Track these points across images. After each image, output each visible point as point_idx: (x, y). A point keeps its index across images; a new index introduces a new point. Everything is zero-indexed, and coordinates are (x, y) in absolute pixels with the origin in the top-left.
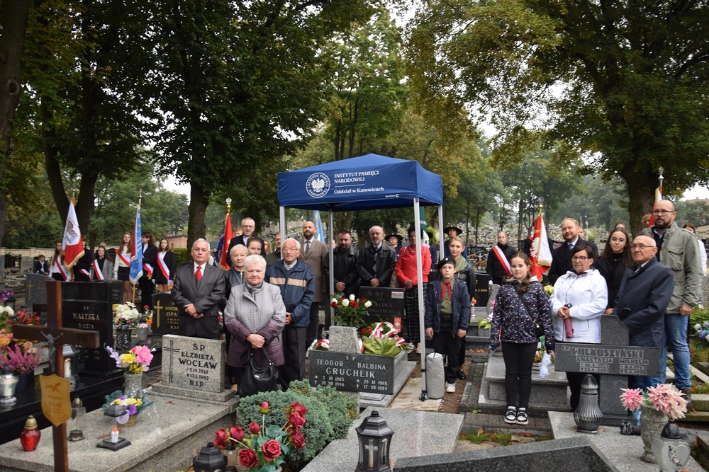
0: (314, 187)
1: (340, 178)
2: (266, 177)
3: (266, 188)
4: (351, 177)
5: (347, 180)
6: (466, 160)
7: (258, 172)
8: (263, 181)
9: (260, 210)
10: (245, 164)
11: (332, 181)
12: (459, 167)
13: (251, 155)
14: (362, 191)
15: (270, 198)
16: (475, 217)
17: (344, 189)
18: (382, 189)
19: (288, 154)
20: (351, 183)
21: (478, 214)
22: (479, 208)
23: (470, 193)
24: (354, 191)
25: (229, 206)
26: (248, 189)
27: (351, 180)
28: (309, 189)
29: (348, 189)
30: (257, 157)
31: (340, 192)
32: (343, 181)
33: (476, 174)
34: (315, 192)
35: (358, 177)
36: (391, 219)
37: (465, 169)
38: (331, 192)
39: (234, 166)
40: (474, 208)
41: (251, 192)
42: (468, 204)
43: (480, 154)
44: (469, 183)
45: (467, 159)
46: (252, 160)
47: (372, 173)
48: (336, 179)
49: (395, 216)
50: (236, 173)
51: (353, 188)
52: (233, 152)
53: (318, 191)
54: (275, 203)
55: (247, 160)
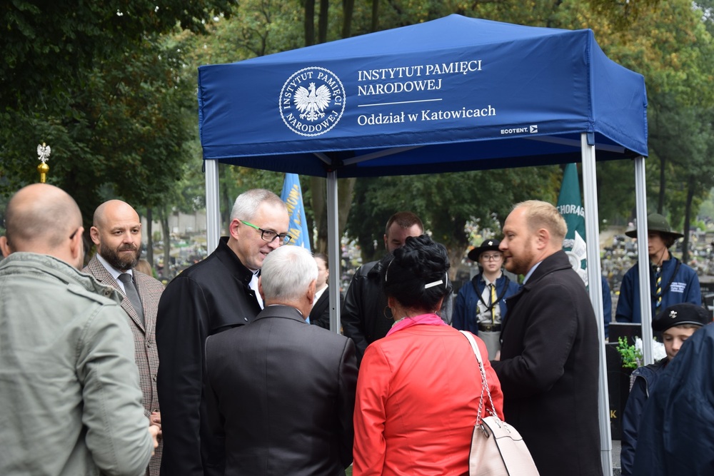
0: (301, 106)
1: (374, 83)
2: (117, 92)
3: (116, 121)
4: (405, 79)
5: (394, 89)
6: (661, 44)
7: (96, 78)
8: (108, 102)
9: (101, 181)
10: (64, 51)
11: (351, 91)
12: (640, 65)
13: (80, 28)
14: (435, 116)
15: (128, 148)
16: (680, 204)
17: (386, 111)
18: (492, 111)
19: (184, 27)
20: (403, 96)
21: (690, 195)
22: (691, 179)
23: (668, 138)
24: (413, 118)
25: (45, 166)
26: (67, 123)
27: (404, 87)
28: (286, 112)
29: (396, 110)
30: (97, 32)
31: (373, 120)
32: (381, 89)
33: (687, 82)
34: (304, 121)
35: (423, 77)
36: (452, 209)
37: (658, 71)
38: (348, 121)
39: (31, 55)
40: (679, 177)
41: (75, 133)
42: (662, 167)
43: (701, 27)
44: (664, 108)
45: (666, 41)
46: (84, 41)
47: (465, 67)
48: (362, 84)
49: (463, 201)
50: (38, 78)
51: (409, 110)
52: (27, 16)
53: (312, 117)
54: (143, 162)
55: (69, 40)
